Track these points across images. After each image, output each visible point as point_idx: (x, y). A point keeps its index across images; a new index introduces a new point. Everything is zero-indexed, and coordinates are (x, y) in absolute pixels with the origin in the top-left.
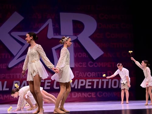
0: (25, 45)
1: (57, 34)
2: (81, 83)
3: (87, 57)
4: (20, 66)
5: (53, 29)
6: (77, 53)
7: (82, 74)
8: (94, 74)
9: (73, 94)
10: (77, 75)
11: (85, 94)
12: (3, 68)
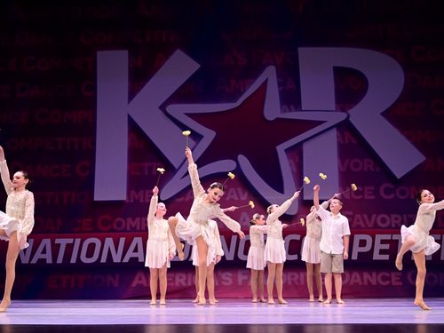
0: (203, 139)
1: (292, 107)
2: (360, 246)
3: (378, 170)
5: (281, 93)
6: (347, 161)
7: (363, 218)
8: (396, 219)
11: (371, 275)
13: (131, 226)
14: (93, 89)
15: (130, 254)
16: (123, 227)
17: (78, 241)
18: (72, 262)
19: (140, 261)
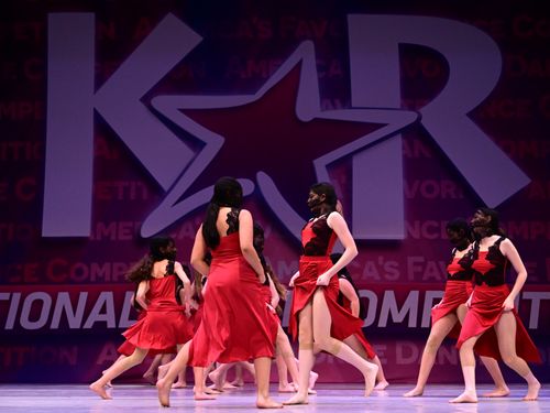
0: (206, 147)
1: (337, 102)
3: (461, 196)
4: (187, 230)
5: (320, 80)
6: (417, 183)
7: (438, 266)
9: (399, 350)
10: (416, 274)
12: (121, 237)
13: (96, 274)
14: (42, 69)
15: (95, 316)
16: (84, 277)
17: (17, 297)
18: (7, 328)
19: (109, 326)
